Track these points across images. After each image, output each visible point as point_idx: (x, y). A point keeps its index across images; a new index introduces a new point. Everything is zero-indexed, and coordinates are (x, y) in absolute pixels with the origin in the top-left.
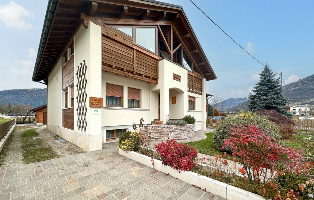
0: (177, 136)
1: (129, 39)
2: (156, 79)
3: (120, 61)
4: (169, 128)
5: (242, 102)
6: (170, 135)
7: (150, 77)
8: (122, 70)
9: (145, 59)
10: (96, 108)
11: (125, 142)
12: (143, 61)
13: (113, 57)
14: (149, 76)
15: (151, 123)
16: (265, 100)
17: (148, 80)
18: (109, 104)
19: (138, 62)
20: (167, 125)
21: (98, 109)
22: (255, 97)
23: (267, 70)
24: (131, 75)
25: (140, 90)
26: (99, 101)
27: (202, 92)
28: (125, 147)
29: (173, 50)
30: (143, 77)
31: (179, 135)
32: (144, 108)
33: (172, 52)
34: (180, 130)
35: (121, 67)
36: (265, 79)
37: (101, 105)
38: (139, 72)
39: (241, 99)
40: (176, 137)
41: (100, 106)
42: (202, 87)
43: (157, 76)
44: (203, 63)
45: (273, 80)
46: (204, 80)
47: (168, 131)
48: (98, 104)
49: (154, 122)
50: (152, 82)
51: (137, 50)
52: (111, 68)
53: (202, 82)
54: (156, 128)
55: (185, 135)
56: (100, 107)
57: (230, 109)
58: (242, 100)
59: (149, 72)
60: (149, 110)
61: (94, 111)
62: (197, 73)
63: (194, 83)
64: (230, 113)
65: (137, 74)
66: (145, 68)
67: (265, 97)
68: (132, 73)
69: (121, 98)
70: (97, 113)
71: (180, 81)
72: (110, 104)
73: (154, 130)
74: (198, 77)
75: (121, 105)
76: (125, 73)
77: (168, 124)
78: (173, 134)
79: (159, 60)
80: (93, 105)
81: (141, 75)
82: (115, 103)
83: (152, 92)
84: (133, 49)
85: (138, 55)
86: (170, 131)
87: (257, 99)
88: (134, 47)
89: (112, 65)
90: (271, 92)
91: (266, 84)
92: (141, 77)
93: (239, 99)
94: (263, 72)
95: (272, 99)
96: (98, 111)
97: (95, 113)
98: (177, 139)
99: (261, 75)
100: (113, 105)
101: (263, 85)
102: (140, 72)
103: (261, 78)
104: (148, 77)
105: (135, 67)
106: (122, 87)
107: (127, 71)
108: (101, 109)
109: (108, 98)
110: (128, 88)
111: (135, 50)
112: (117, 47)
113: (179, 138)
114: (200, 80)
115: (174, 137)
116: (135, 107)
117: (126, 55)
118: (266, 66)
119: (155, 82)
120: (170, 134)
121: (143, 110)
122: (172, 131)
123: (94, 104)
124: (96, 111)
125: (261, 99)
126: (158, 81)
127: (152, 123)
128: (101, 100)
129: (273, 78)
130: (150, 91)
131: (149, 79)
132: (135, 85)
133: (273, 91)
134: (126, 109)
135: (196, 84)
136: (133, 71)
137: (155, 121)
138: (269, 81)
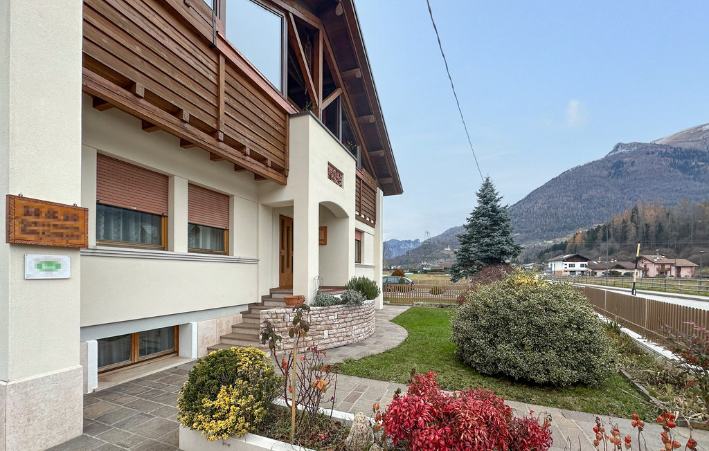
0: (344, 337)
1: (203, 11)
2: (282, 170)
3: (166, 78)
4: (324, 315)
5: (412, 247)
6: (326, 335)
7: (266, 159)
8: (177, 112)
9: (252, 98)
10: (47, 251)
11: (216, 403)
12: (247, 103)
13: (137, 49)
14: (266, 156)
15: (260, 301)
16: (488, 245)
17: (259, 168)
18: (107, 237)
19: (231, 102)
20: (318, 308)
21: (64, 258)
22: (469, 239)
23: (487, 185)
24: (208, 139)
25: (227, 197)
26: (67, 219)
27: (375, 221)
28: (221, 424)
29: (323, 99)
30: (246, 155)
31: (350, 333)
32: (242, 256)
33: (323, 105)
34: (351, 319)
35: (172, 102)
36: (486, 203)
37: (78, 237)
38: (234, 135)
39: (409, 242)
40: (341, 338)
41: (74, 241)
42: (375, 209)
43: (285, 161)
44: (382, 153)
45: (499, 206)
46: (380, 192)
47: (323, 323)
48: (61, 235)
49: (270, 296)
50: (271, 175)
51: (228, 61)
52: (129, 94)
53: (375, 197)
54: (287, 316)
55: (363, 330)
56: (75, 248)
57: (391, 260)
58: (411, 244)
59: (264, 144)
60: (255, 262)
61: (39, 266)
62: (368, 175)
63: (363, 198)
64: (392, 268)
65: (228, 141)
66: (251, 127)
67: (487, 240)
68: (213, 133)
69: (161, 216)
70: (56, 275)
71: (341, 186)
72: (113, 236)
73: (281, 325)
74: (369, 183)
75: (162, 242)
76: (187, 126)
77: (319, 302)
78: (335, 331)
79: (291, 116)
80: (32, 237)
81: (240, 147)
82: (134, 233)
83: (266, 207)
84: (218, 53)
85: (231, 80)
86: (328, 322)
87: (475, 243)
88: (220, 45)
89: (135, 83)
90: (498, 230)
91: (489, 214)
92: (239, 154)
93: (406, 241)
94: (483, 191)
95: (499, 243)
96: (58, 266)
97: (42, 275)
98: (344, 343)
99: (478, 195)
100: (126, 240)
101: (483, 215)
102: (238, 137)
103: (479, 201)
104: (262, 160)
105: (223, 118)
106: (166, 178)
107: (194, 122)
108: (77, 257)
109: (107, 216)
110: (190, 185)
111: (222, 60)
112: (156, 20)
113: (350, 341)
114: (373, 191)
115: (336, 339)
116: (211, 252)
117: (192, 63)
118: (487, 180)
119: (281, 179)
120: (326, 332)
121: (239, 261)
122: (332, 322)
123: (33, 232)
124: (49, 263)
125: (481, 244)
126: (286, 176)
127: (263, 301)
128: (77, 214)
129: (498, 203)
130: (257, 203)
131: (263, 166)
132: (215, 178)
133: (499, 229)
134: (181, 258)
135: (365, 200)
136: (214, 126)
137: (271, 294)
138: (494, 209)
